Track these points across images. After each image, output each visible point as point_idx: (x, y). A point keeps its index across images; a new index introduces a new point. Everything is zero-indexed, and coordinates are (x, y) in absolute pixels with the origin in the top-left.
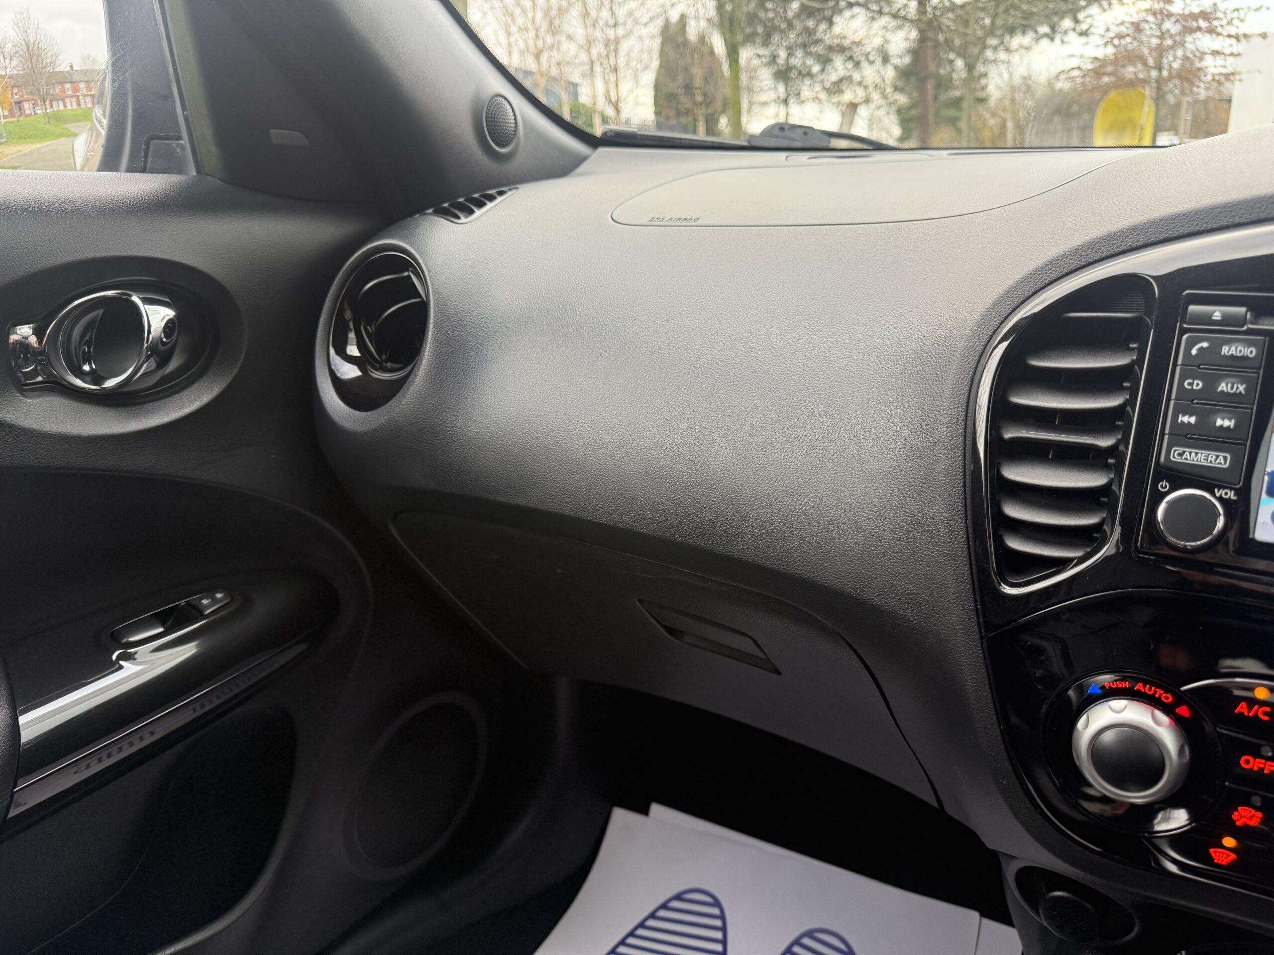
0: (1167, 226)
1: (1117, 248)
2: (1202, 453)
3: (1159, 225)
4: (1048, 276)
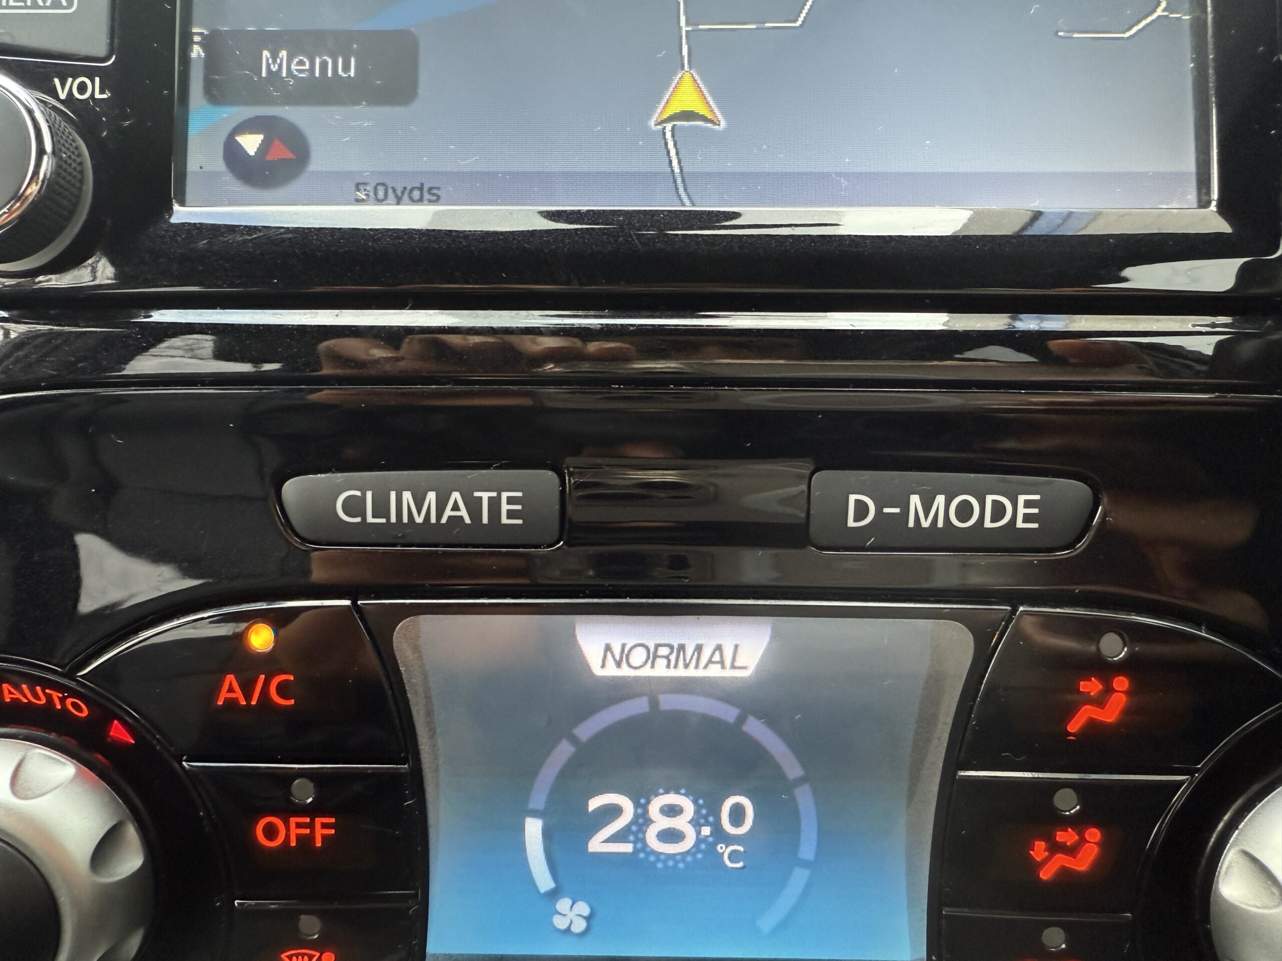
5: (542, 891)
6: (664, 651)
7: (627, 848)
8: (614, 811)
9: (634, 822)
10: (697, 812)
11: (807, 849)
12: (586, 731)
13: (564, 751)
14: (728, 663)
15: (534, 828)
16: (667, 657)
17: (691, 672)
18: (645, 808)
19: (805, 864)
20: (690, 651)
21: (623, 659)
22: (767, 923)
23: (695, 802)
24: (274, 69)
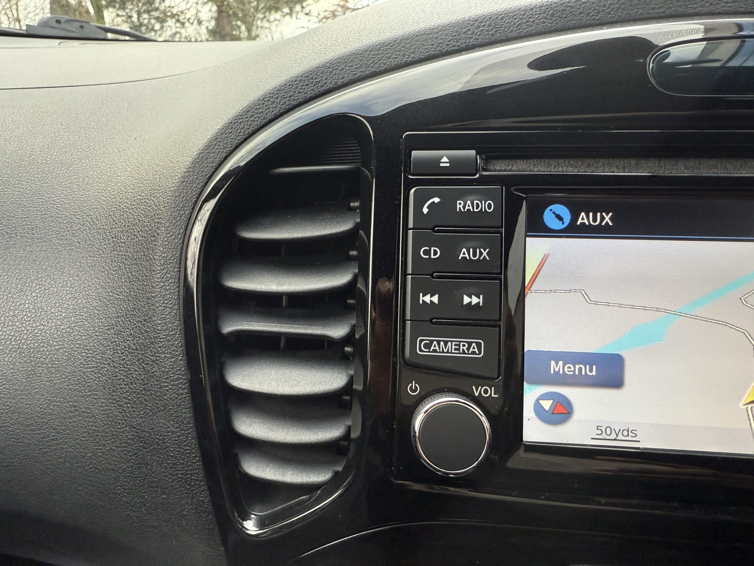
0: (372, 58)
1: (322, 86)
2: (452, 342)
3: (363, 57)
4: (250, 125)
24: (557, 370)
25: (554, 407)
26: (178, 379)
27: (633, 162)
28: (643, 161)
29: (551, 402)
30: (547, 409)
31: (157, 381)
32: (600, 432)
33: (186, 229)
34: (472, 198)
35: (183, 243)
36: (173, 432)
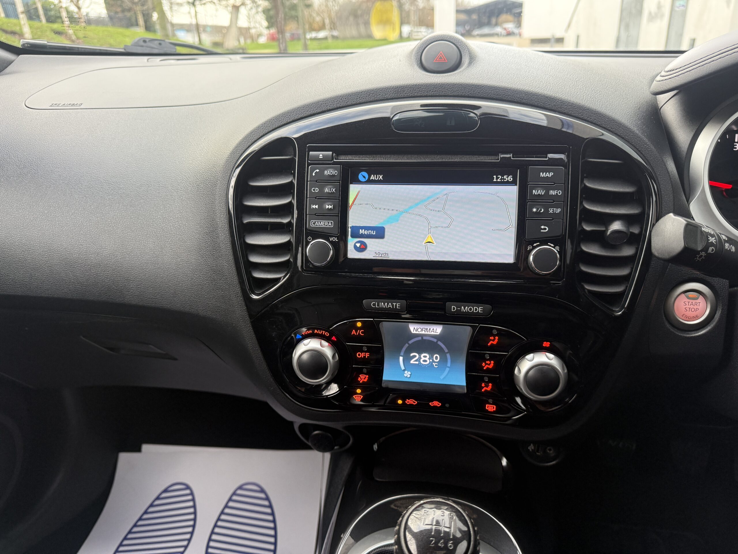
0: (301, 111)
2: (322, 222)
3: (298, 110)
5: (402, 369)
6: (424, 329)
7: (417, 363)
8: (415, 356)
9: (419, 358)
10: (430, 357)
11: (449, 364)
12: (411, 342)
13: (407, 345)
14: (435, 332)
15: (401, 358)
16: (424, 330)
17: (428, 333)
18: (420, 356)
19: (448, 367)
20: (428, 329)
21: (417, 330)
22: (442, 377)
23: (429, 355)
24: (362, 233)
25: (360, 246)
26: (227, 244)
27: (389, 156)
28: (393, 156)
29: (359, 244)
30: (358, 247)
31: (218, 245)
32: (376, 254)
33: (228, 182)
34: (330, 170)
35: (227, 187)
36: (225, 265)
